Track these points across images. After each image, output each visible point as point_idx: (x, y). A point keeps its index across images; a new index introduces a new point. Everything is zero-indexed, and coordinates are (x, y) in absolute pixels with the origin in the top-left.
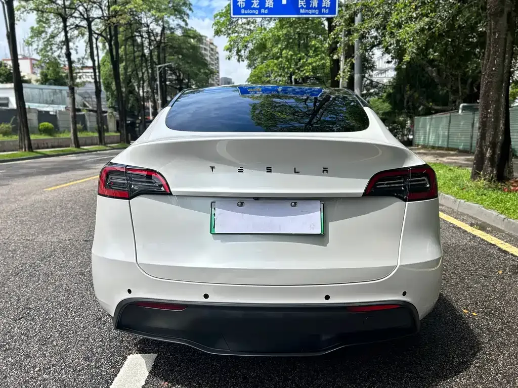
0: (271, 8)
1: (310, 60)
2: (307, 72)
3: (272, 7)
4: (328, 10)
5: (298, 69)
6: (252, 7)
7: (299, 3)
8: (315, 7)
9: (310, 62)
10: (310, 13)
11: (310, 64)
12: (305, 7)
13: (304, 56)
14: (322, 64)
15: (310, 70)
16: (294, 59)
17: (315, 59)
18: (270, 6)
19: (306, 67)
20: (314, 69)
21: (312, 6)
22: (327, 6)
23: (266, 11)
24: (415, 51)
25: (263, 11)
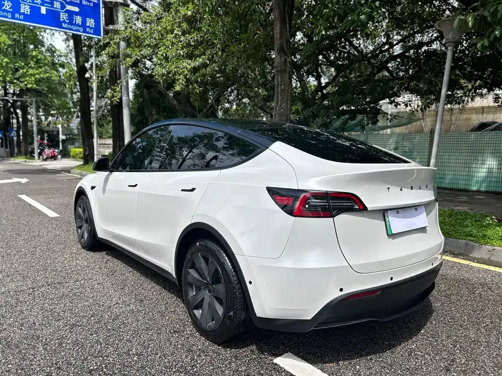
0: (27, 14)
1: (31, 71)
2: (29, 83)
3: (29, 13)
4: (92, 30)
5: (18, 79)
6: (3, 8)
7: (61, 17)
8: (78, 24)
9: (32, 73)
10: (74, 29)
11: (33, 75)
12: (68, 21)
13: (23, 66)
14: (47, 77)
15: (33, 82)
16: (11, 67)
17: (37, 71)
18: (26, 13)
19: (27, 79)
20: (38, 82)
21: (76, 22)
22: (91, 26)
23: (22, 17)
24: (184, 83)
25: (17, 15)
